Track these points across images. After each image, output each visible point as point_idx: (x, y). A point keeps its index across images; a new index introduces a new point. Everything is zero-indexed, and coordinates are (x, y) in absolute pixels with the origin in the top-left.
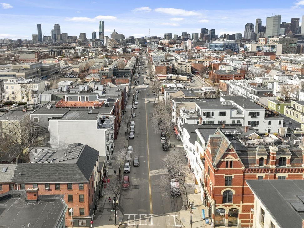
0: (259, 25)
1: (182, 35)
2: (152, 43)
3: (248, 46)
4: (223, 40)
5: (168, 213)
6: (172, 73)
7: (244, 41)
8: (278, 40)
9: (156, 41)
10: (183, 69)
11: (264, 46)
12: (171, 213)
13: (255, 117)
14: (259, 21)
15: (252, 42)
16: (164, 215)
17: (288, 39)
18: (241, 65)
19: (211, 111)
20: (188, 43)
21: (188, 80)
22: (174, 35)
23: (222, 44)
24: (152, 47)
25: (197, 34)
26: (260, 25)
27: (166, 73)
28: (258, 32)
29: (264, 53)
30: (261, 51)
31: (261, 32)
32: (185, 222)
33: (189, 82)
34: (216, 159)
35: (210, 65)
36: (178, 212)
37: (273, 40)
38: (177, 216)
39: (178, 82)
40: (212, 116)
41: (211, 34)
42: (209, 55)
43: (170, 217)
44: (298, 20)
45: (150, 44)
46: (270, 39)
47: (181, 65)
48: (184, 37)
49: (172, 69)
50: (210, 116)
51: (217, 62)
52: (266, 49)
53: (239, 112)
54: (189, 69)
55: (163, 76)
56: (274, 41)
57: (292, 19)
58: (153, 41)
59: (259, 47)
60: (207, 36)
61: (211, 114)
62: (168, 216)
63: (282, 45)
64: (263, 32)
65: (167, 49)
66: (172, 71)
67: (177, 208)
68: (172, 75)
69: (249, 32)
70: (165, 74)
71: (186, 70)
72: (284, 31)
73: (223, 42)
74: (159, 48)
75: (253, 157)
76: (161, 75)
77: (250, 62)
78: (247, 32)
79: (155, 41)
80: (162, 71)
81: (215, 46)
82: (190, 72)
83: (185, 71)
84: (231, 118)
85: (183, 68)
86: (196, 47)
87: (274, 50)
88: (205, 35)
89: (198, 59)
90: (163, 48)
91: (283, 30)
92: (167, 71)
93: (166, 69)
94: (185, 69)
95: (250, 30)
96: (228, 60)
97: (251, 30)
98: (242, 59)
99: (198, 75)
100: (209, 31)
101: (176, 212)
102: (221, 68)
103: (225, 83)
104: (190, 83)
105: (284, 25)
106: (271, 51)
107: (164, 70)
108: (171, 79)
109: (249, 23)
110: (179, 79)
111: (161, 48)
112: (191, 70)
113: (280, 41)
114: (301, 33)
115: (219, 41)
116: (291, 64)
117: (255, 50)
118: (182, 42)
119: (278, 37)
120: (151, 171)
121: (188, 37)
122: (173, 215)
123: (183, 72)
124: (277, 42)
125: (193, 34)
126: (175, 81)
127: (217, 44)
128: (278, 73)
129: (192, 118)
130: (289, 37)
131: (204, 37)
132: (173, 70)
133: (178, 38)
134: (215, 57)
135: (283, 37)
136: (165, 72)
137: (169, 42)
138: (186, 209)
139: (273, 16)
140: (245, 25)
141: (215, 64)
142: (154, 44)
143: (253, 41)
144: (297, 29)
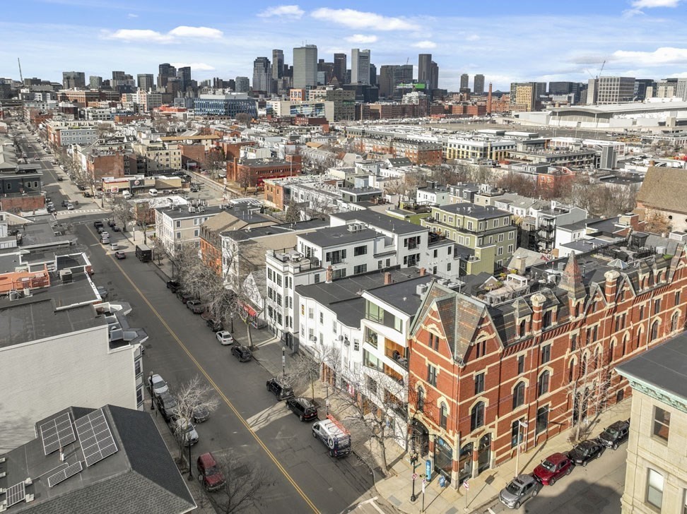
0: (279, 62)
1: (112, 78)
2: (38, 96)
3: (274, 105)
4: (224, 93)
5: (354, 501)
6: (138, 172)
7: (255, 94)
8: (325, 94)
9: (49, 92)
10: (162, 160)
11: (304, 106)
12: (360, 499)
13: (414, 247)
14: (279, 54)
15: (270, 96)
16: (352, 509)
17: (340, 92)
18: (283, 146)
19: (341, 249)
20: (139, 97)
21: (184, 186)
22: (91, 78)
23: (221, 100)
24: (41, 107)
25: (150, 77)
26: (281, 61)
27: (122, 173)
28: (280, 77)
29: (309, 119)
30: (301, 116)
31: (285, 78)
32: (400, 503)
33: (188, 189)
34: (456, 346)
35: (218, 148)
36: (372, 489)
37: (317, 94)
38: (376, 498)
39: (162, 192)
40: (342, 260)
41: (181, 76)
42: (204, 126)
43: (364, 506)
44: (344, 56)
45: (30, 98)
46: (310, 91)
47: (157, 152)
48: (118, 83)
49: (138, 162)
50: (338, 259)
51: (234, 140)
52: (307, 111)
53: (388, 242)
54: (177, 159)
55: (116, 180)
56: (318, 96)
57: (335, 54)
58: (41, 92)
59: (294, 107)
60: (175, 82)
61: (340, 254)
62: (359, 506)
63: (332, 103)
64: (289, 78)
65: (88, 112)
66: (138, 168)
67: (364, 482)
68: (141, 177)
69: (264, 77)
70: (120, 176)
71: (168, 163)
72: (323, 76)
73: (223, 97)
74: (66, 110)
75: (511, 324)
76: (112, 179)
77: (298, 137)
78: (260, 76)
79: (46, 92)
80: (112, 169)
81: (208, 104)
82: (180, 167)
83: (168, 166)
84: (376, 256)
85: (160, 157)
86: (160, 108)
87: (321, 114)
88: (170, 79)
89: (182, 134)
90: (75, 109)
91: (321, 75)
92: (125, 167)
93: (122, 164)
94: (167, 160)
95: (263, 71)
96: (251, 135)
97: (266, 72)
98: (275, 132)
99: (200, 172)
100: (177, 70)
101: (369, 492)
102: (246, 153)
103: (277, 185)
104: (191, 193)
105: (322, 66)
106: (316, 115)
107: (118, 166)
108: (143, 188)
109: (261, 58)
110: (161, 186)
111: (71, 110)
112: (180, 162)
113: (329, 97)
114: (352, 82)
115: (214, 94)
116: (370, 140)
117: (288, 113)
118: (123, 94)
119: (324, 89)
120: (249, 421)
121: (128, 82)
122: (367, 502)
123: (162, 168)
124: (323, 97)
125: (139, 77)
126: (153, 190)
127: (212, 100)
128: (357, 158)
129: (304, 271)
130: (342, 89)
131: (169, 86)
132: (141, 164)
133: (103, 84)
134: (219, 130)
135: (332, 89)
136: (119, 171)
137: (87, 94)
138: (383, 474)
139: (305, 46)
140: (255, 62)
141: (230, 146)
142: (45, 98)
143: (273, 95)
144: (344, 74)
